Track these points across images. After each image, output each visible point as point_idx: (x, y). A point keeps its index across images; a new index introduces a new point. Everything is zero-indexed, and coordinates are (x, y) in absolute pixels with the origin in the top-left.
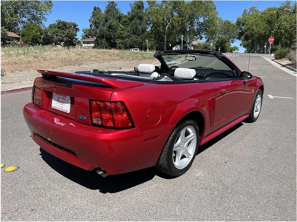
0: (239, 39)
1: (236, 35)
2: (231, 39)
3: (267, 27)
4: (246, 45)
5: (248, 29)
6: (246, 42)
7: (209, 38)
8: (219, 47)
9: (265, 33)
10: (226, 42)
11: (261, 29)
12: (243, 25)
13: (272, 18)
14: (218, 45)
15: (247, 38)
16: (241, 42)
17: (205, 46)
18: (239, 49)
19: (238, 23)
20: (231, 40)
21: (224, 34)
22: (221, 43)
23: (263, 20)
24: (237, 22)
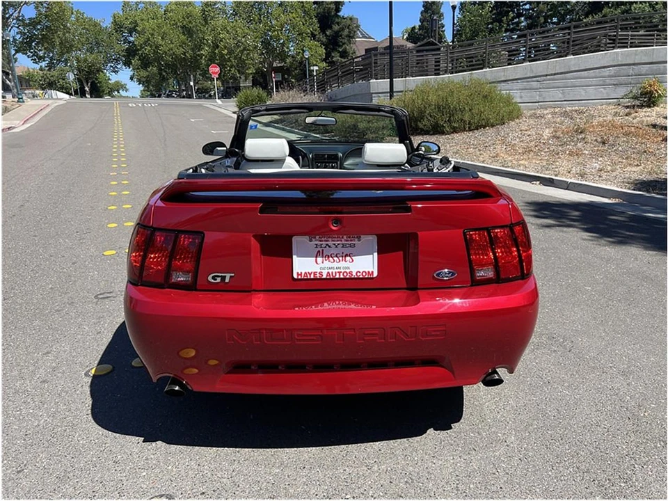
0: (127, 64)
1: (119, 54)
2: (109, 65)
3: (187, 42)
4: (144, 80)
5: (145, 43)
6: (144, 73)
7: (52, 59)
8: (85, 84)
9: (184, 54)
10: (99, 70)
11: (174, 44)
12: (130, 32)
13: (190, 22)
14: (82, 79)
15: (145, 64)
16: (132, 72)
17: (48, 80)
18: (127, 87)
19: (118, 27)
20: (111, 66)
21: (91, 50)
22: (87, 72)
23: (173, 25)
24: (115, 22)
